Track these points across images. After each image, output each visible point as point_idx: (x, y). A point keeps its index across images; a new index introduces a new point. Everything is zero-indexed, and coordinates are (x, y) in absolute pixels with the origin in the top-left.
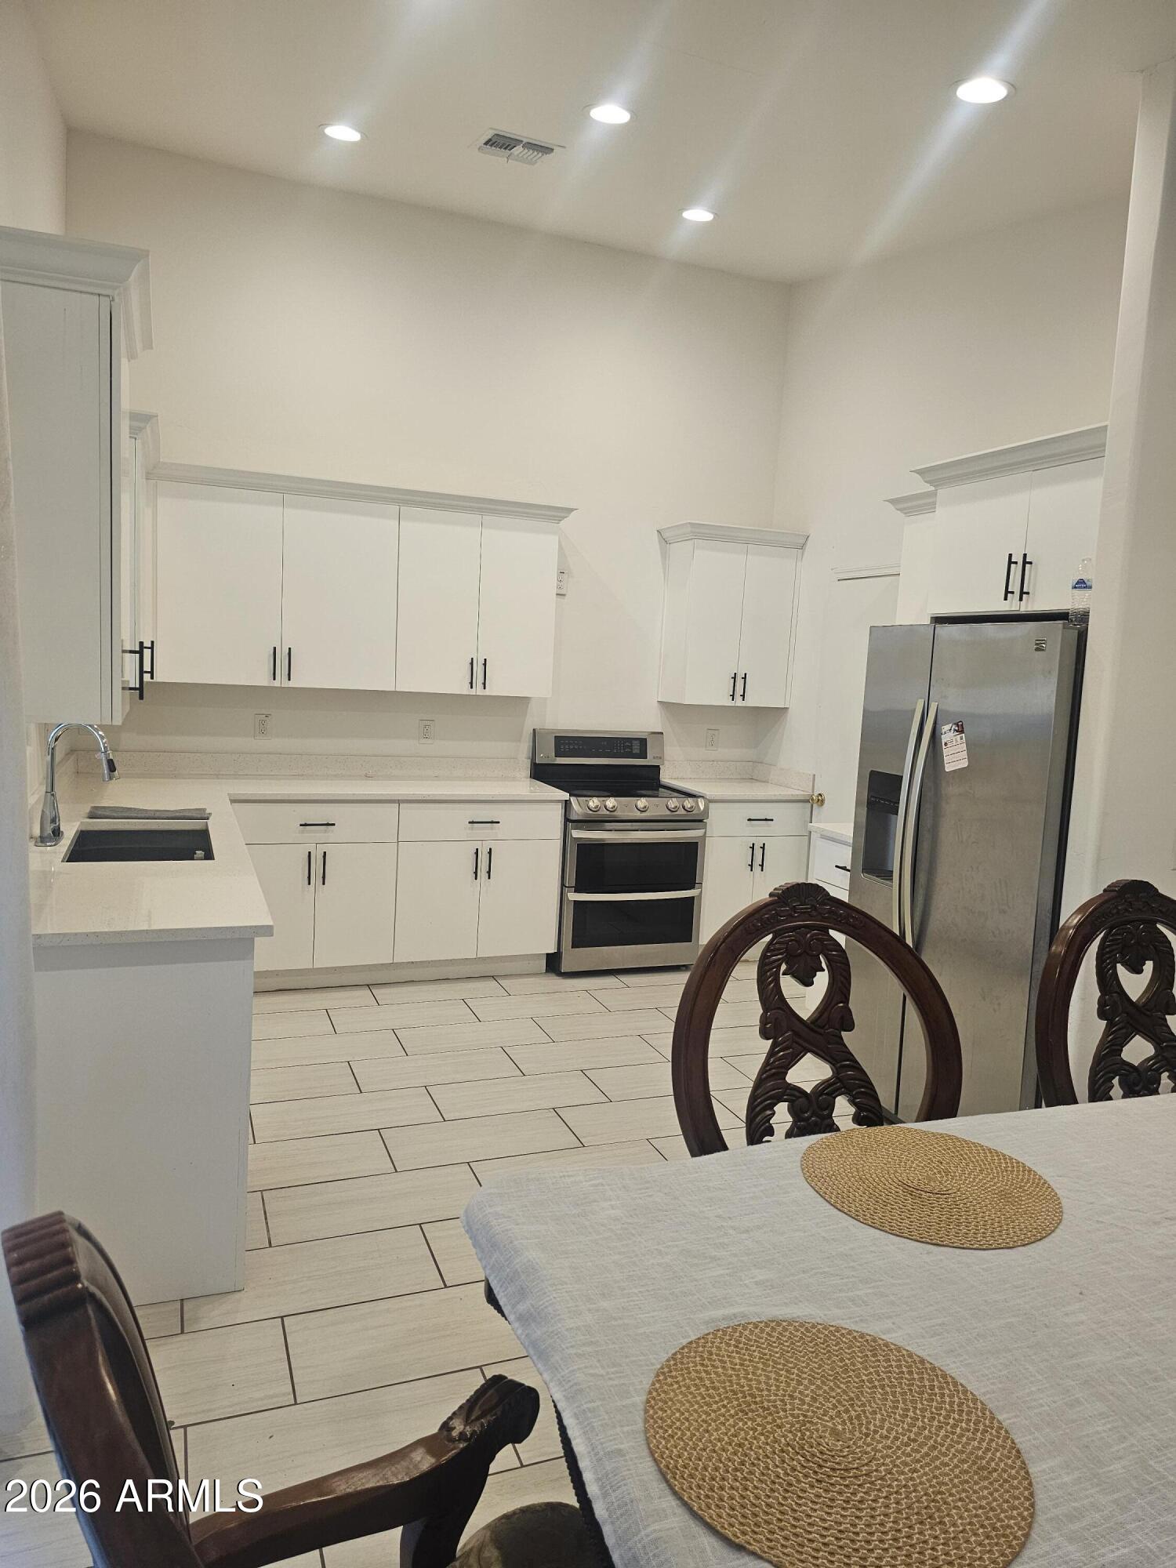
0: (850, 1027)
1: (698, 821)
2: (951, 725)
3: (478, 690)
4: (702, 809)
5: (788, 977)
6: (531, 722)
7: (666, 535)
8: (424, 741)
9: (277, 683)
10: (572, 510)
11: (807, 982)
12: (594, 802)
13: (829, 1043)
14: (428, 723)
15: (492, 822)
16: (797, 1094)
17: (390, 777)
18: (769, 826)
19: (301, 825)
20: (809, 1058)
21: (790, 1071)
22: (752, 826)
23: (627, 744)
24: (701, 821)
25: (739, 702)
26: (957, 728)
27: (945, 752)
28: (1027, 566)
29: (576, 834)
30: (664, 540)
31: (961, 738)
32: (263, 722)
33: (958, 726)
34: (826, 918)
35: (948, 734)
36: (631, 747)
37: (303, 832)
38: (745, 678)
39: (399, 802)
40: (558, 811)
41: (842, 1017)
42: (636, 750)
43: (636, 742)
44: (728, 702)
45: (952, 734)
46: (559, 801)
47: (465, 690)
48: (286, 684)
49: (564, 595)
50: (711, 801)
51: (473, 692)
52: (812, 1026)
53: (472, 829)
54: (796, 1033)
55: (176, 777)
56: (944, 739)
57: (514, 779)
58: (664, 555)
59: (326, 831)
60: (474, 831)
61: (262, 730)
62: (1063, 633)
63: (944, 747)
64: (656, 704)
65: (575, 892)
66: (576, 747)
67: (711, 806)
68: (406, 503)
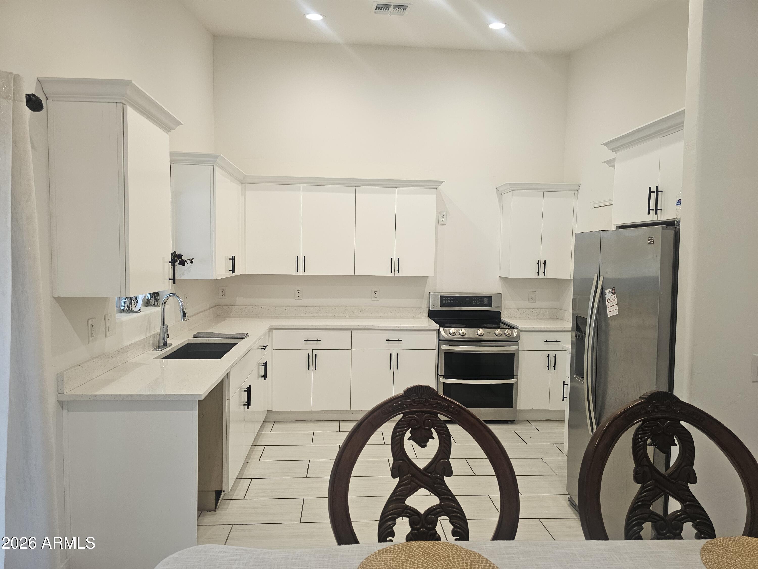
0: (450, 474)
1: (515, 341)
2: (609, 289)
3: (395, 274)
4: (515, 335)
5: (412, 442)
6: (428, 288)
7: (500, 190)
8: (374, 299)
9: (299, 273)
10: (443, 181)
11: (423, 444)
12: (453, 330)
13: (435, 484)
14: (375, 290)
15: (399, 340)
16: (412, 513)
17: (357, 317)
18: (558, 345)
19: (305, 341)
20: (423, 491)
21: (407, 499)
22: (548, 345)
23: (481, 299)
24: (517, 341)
25: (542, 276)
26: (612, 291)
27: (608, 305)
28: (659, 193)
29: (444, 347)
30: (500, 193)
31: (615, 297)
32: (298, 292)
33: (613, 290)
34: (434, 407)
35: (609, 296)
36: (483, 301)
37: (306, 344)
38: (545, 263)
39: (352, 330)
40: (434, 336)
41: (444, 468)
42: (486, 302)
43: (486, 298)
44: (536, 277)
45: (610, 295)
46: (434, 330)
47: (389, 274)
48: (303, 273)
49: (445, 224)
50: (521, 331)
51: (393, 274)
52: (425, 472)
53: (389, 344)
54: (413, 475)
55: (258, 317)
56: (607, 297)
57: (420, 318)
58: (500, 201)
59: (317, 344)
60: (390, 345)
61: (298, 295)
62: (662, 233)
63: (607, 302)
64: (498, 279)
65: (444, 378)
66: (452, 301)
67: (521, 333)
68: (359, 185)
